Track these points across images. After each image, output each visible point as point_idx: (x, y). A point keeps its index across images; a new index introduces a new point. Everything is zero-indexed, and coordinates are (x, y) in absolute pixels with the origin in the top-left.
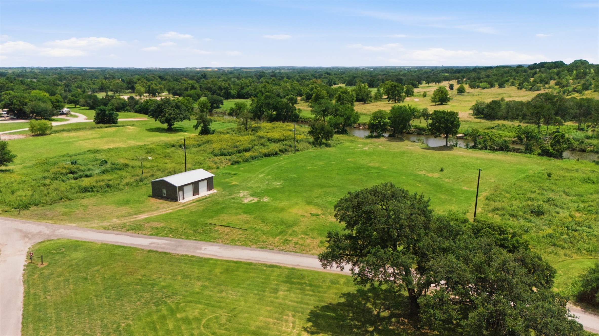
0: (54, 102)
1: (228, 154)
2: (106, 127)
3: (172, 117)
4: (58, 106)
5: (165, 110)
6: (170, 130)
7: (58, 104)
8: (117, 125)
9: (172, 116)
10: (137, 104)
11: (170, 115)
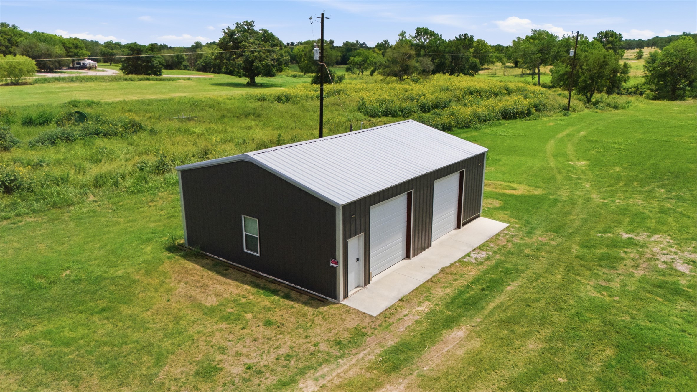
0: (70, 48)
1: (400, 113)
2: (141, 80)
3: (256, 57)
4: (76, 55)
5: (243, 43)
6: (252, 84)
7: (75, 51)
8: (160, 77)
9: (256, 54)
10: (200, 58)
11: (252, 52)
